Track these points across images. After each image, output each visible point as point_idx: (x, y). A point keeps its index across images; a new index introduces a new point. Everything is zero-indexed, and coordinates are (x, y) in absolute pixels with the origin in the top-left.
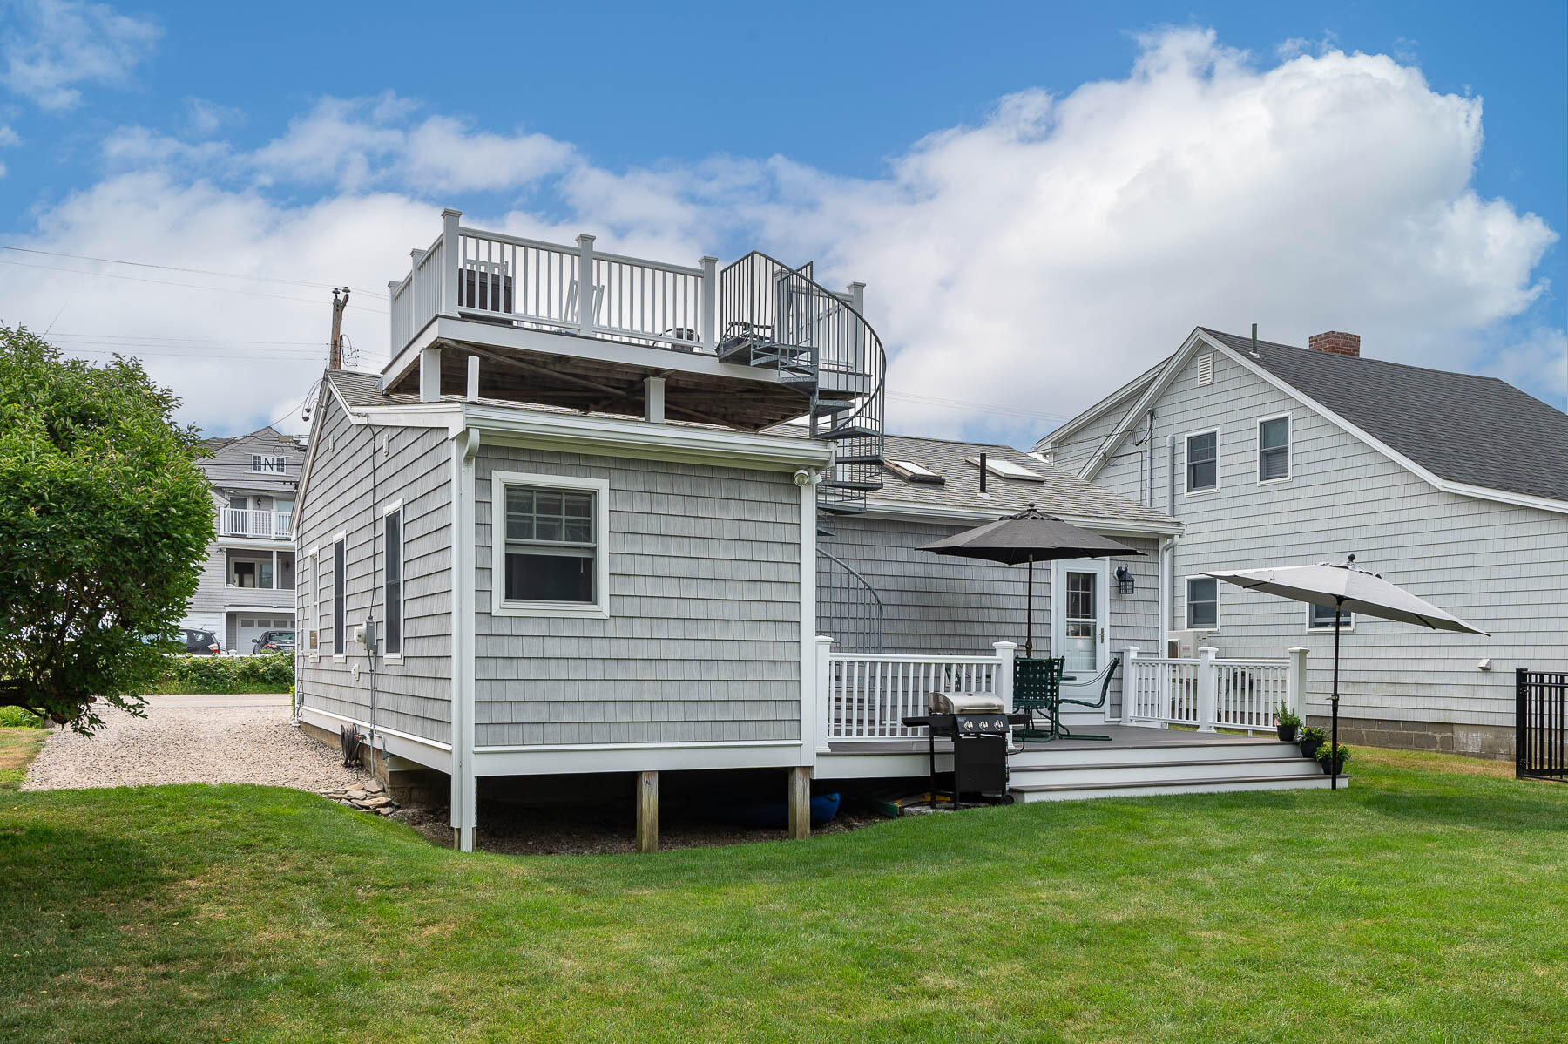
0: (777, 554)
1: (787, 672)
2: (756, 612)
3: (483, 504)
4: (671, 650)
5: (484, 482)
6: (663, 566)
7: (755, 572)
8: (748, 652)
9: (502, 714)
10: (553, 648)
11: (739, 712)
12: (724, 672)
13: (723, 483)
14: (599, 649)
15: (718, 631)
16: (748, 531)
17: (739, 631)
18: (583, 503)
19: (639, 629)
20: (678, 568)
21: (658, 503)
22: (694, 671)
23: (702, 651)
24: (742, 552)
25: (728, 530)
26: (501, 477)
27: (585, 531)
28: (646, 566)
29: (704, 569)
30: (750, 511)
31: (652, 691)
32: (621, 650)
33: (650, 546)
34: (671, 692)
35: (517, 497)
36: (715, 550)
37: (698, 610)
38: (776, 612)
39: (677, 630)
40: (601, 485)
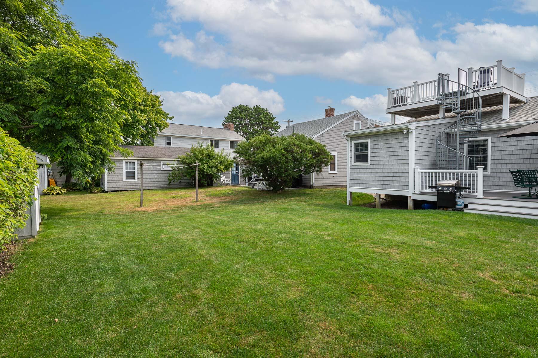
0: (404, 149)
1: (406, 175)
2: (399, 162)
3: (351, 147)
4: (381, 170)
5: (351, 143)
6: (380, 154)
7: (399, 153)
8: (396, 170)
9: (353, 182)
10: (361, 170)
11: (395, 183)
12: (391, 175)
13: (392, 136)
14: (368, 170)
15: (390, 166)
16: (397, 145)
17: (395, 166)
18: (366, 144)
19: (375, 166)
20: (382, 154)
21: (379, 142)
22: (386, 175)
23: (387, 170)
24: (395, 150)
25: (393, 145)
26: (354, 142)
27: (366, 150)
28: (377, 155)
29: (388, 154)
30: (398, 140)
31: (377, 178)
32: (372, 170)
33: (377, 151)
34: (381, 178)
35: (357, 145)
36: (390, 150)
37: (387, 162)
38: (404, 162)
39: (382, 166)
40: (368, 141)
